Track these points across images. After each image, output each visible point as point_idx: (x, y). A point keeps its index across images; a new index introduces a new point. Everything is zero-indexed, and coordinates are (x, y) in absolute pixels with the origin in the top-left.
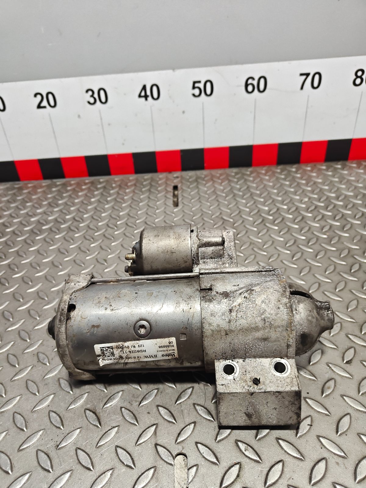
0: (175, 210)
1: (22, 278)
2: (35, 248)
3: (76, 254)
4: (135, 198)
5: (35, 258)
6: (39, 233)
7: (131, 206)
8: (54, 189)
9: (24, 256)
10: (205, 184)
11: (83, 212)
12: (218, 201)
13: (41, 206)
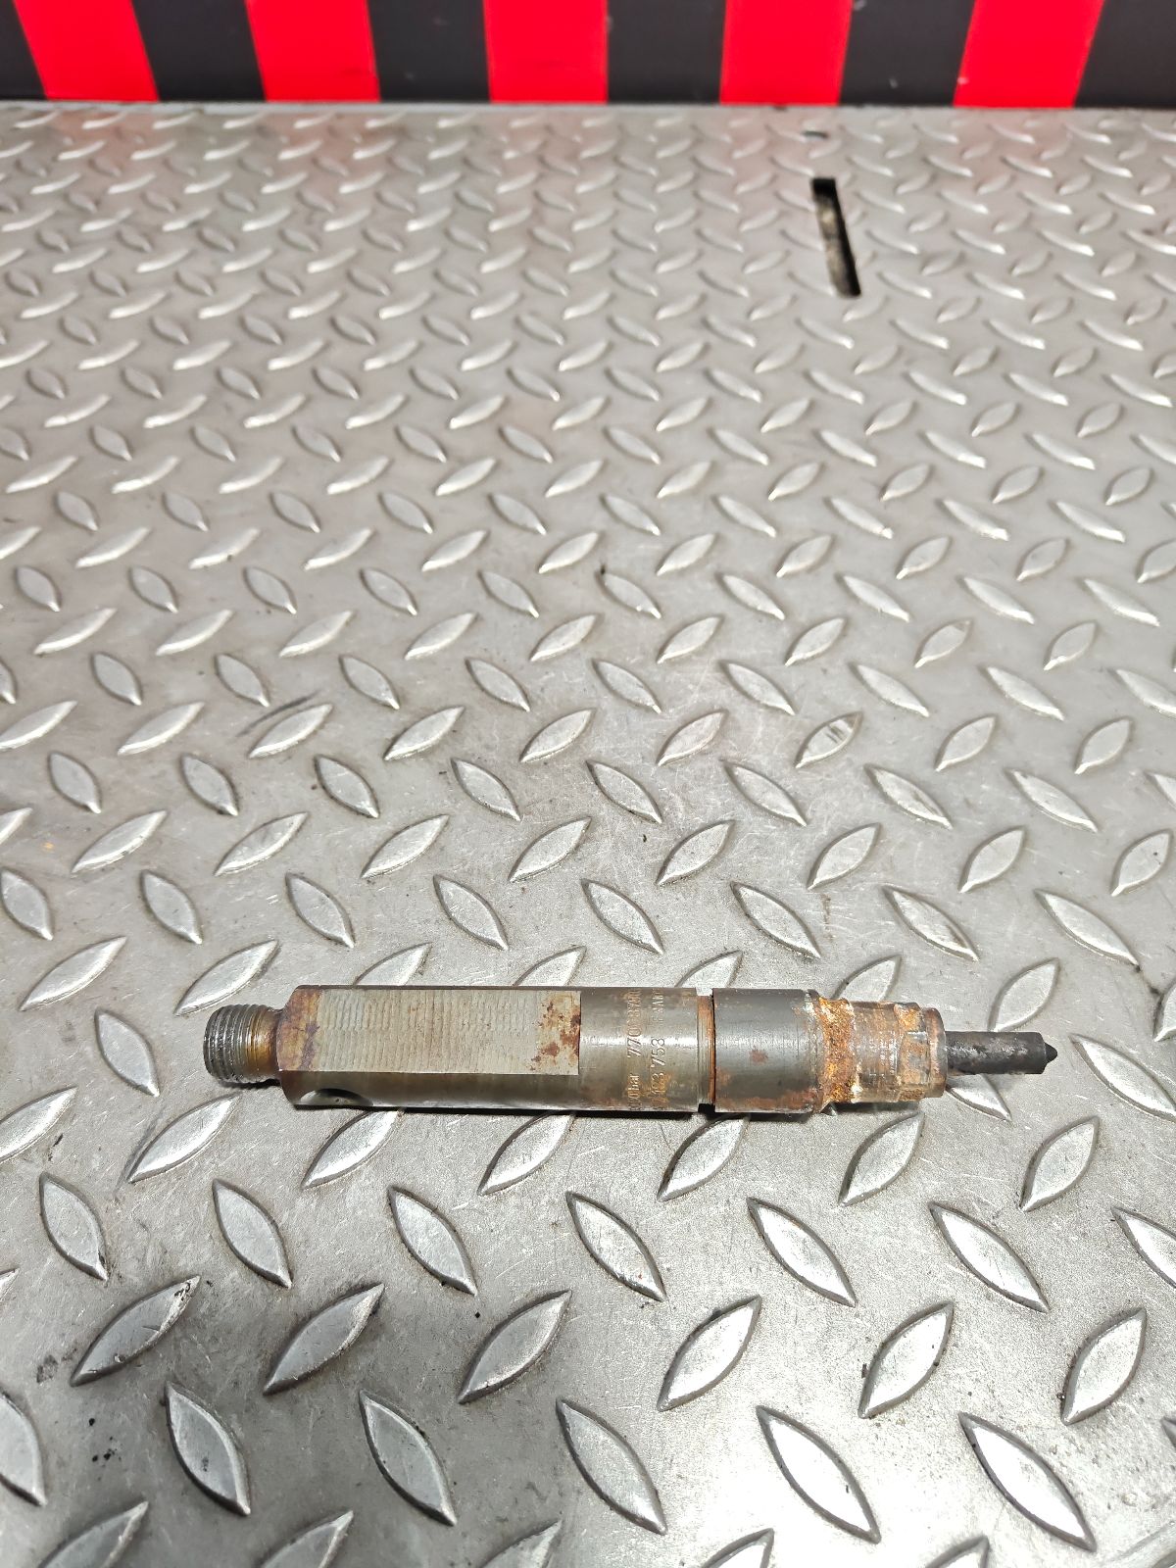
0: (849, 317)
1: (89, 656)
2: (147, 481)
3: (366, 533)
4: (624, 231)
5: (147, 538)
6: (157, 393)
7: (613, 275)
8: (212, 155)
9: (92, 525)
10: (977, 188)
11: (377, 293)
12: (1059, 278)
13: (153, 240)
